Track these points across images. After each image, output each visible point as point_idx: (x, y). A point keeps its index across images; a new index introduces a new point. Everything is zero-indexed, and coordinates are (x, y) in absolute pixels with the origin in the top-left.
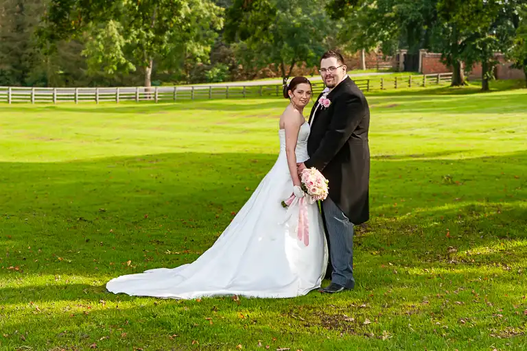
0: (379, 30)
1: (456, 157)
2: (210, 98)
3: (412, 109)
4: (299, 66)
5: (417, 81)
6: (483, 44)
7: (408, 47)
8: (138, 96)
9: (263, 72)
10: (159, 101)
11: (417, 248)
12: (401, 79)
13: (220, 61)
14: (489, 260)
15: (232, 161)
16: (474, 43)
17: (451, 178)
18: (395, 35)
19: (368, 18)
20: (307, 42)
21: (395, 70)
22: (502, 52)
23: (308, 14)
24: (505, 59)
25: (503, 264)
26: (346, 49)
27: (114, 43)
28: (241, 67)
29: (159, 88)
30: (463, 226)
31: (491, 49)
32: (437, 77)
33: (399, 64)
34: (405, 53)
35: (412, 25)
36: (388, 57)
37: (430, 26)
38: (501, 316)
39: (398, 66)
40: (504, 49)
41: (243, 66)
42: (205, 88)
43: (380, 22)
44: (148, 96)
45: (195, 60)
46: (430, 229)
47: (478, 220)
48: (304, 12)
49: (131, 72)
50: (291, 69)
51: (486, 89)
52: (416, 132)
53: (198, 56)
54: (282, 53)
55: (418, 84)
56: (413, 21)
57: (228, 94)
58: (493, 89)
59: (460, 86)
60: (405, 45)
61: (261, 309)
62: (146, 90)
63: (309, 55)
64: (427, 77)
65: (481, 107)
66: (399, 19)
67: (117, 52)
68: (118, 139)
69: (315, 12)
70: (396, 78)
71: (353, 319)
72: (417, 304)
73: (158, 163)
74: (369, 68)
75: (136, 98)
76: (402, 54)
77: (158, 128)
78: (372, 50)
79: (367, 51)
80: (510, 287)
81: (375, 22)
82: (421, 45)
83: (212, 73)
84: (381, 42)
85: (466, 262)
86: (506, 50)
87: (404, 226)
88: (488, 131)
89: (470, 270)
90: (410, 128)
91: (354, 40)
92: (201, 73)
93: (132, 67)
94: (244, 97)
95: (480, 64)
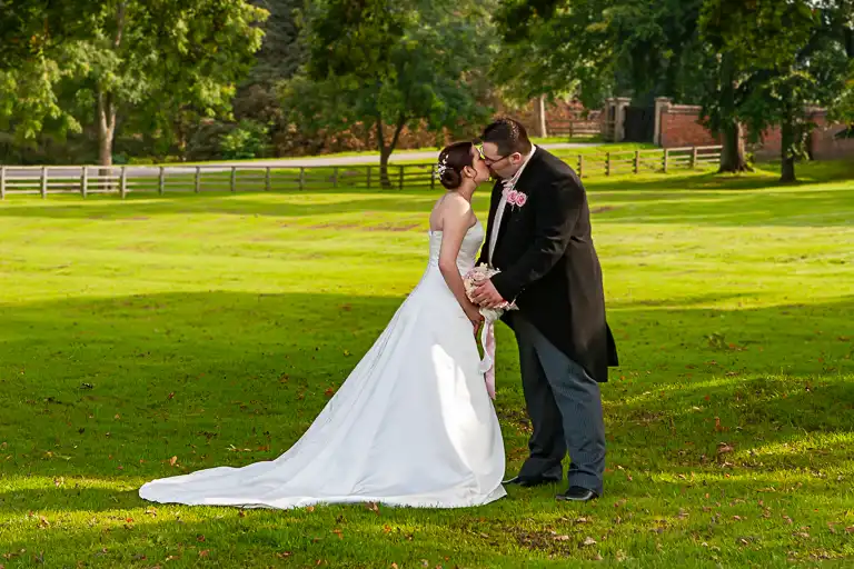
0: (575, 57)
1: (730, 306)
2: (233, 191)
3: (641, 216)
4: (412, 127)
5: (652, 161)
6: (785, 90)
7: (632, 91)
8: (86, 184)
9: (339, 139)
10: (129, 196)
11: (664, 446)
12: (618, 157)
13: (249, 116)
14: (788, 463)
15: (303, 307)
16: (765, 86)
17: (722, 338)
18: (608, 68)
19: (552, 34)
20: (430, 79)
21: (607, 138)
22: (823, 104)
23: (433, 23)
24: (829, 118)
25: (812, 469)
26: (507, 94)
27: (39, 76)
28: (293, 128)
29: (130, 168)
30: (744, 412)
31: (800, 97)
32: (691, 153)
33: (613, 126)
34: (627, 104)
35: (643, 48)
36: (592, 112)
37: (678, 51)
38: (806, 535)
39: (613, 132)
40: (824, 98)
41: (298, 126)
42: (221, 170)
43: (577, 41)
44: (106, 184)
45: (203, 113)
46: (685, 417)
47: (769, 403)
48: (424, 20)
49: (71, 136)
50: (398, 133)
51: (788, 178)
52: (651, 260)
53: (208, 106)
54: (378, 101)
55: (652, 167)
56: (644, 39)
57: (268, 183)
58: (802, 179)
59: (737, 173)
60: (628, 87)
61: (417, 521)
62: (102, 172)
63: (433, 106)
64: (671, 154)
65: (780, 214)
66: (616, 36)
67: (44, 95)
68: (62, 267)
69: (446, 20)
70: (608, 155)
71: (567, 537)
72: (669, 520)
73: (160, 310)
74: (554, 134)
75: (81, 188)
76: (621, 107)
77: (138, 248)
78: (561, 98)
79: (550, 99)
80: (823, 499)
81: (566, 41)
82: (659, 87)
83: (232, 141)
84: (579, 82)
85: (749, 466)
86: (830, 100)
87: (639, 413)
88: (792, 260)
89: (756, 476)
90: (640, 253)
91: (524, 77)
92: (212, 140)
93: (74, 125)
94: (301, 189)
95: (779, 128)
